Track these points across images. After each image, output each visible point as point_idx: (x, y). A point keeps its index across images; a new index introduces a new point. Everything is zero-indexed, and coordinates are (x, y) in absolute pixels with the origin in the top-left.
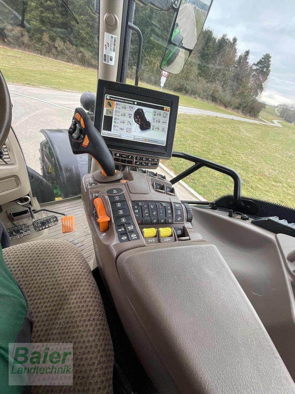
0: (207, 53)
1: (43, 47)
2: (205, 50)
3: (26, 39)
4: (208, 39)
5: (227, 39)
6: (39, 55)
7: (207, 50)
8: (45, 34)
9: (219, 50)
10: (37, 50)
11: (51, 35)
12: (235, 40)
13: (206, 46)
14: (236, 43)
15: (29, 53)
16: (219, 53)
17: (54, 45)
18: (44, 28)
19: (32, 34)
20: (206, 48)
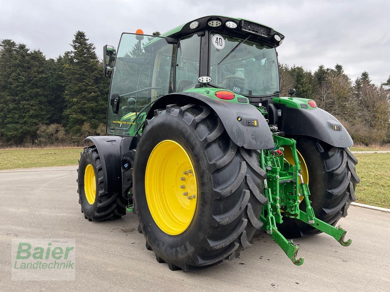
0: (303, 90)
1: (81, 137)
2: (299, 88)
3: (61, 134)
4: (298, 77)
5: (328, 70)
6: (76, 147)
7: (303, 87)
8: (85, 123)
9: (320, 83)
10: (74, 142)
11: (93, 122)
12: (339, 67)
13: (298, 83)
14: (343, 70)
15: (63, 148)
16: (321, 86)
17: (95, 132)
18: (85, 118)
19: (70, 127)
20: (299, 86)
